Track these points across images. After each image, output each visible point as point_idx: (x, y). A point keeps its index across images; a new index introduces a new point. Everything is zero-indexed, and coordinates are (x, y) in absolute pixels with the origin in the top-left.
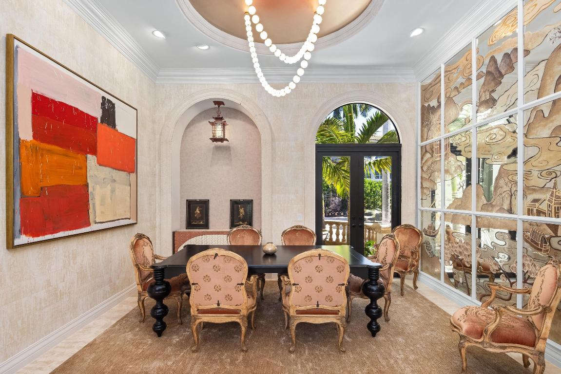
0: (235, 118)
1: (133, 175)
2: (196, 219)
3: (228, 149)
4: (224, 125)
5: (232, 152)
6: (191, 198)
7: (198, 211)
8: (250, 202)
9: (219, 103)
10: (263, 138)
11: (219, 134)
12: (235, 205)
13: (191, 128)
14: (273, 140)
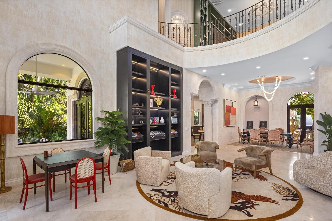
0: (261, 99)
1: (235, 116)
2: (249, 126)
3: (259, 107)
4: (258, 102)
5: (260, 108)
6: (248, 121)
7: (250, 124)
8: (266, 122)
9: (256, 96)
10: (269, 104)
11: (256, 104)
12: (261, 123)
13: (248, 102)
14: (272, 105)
